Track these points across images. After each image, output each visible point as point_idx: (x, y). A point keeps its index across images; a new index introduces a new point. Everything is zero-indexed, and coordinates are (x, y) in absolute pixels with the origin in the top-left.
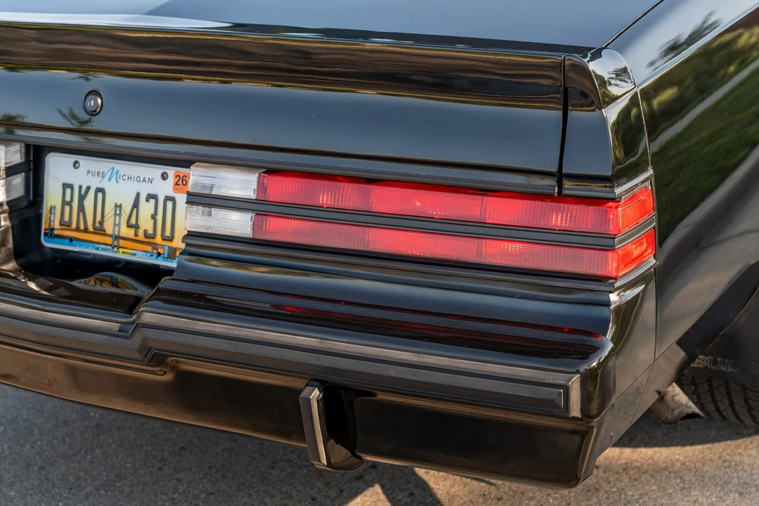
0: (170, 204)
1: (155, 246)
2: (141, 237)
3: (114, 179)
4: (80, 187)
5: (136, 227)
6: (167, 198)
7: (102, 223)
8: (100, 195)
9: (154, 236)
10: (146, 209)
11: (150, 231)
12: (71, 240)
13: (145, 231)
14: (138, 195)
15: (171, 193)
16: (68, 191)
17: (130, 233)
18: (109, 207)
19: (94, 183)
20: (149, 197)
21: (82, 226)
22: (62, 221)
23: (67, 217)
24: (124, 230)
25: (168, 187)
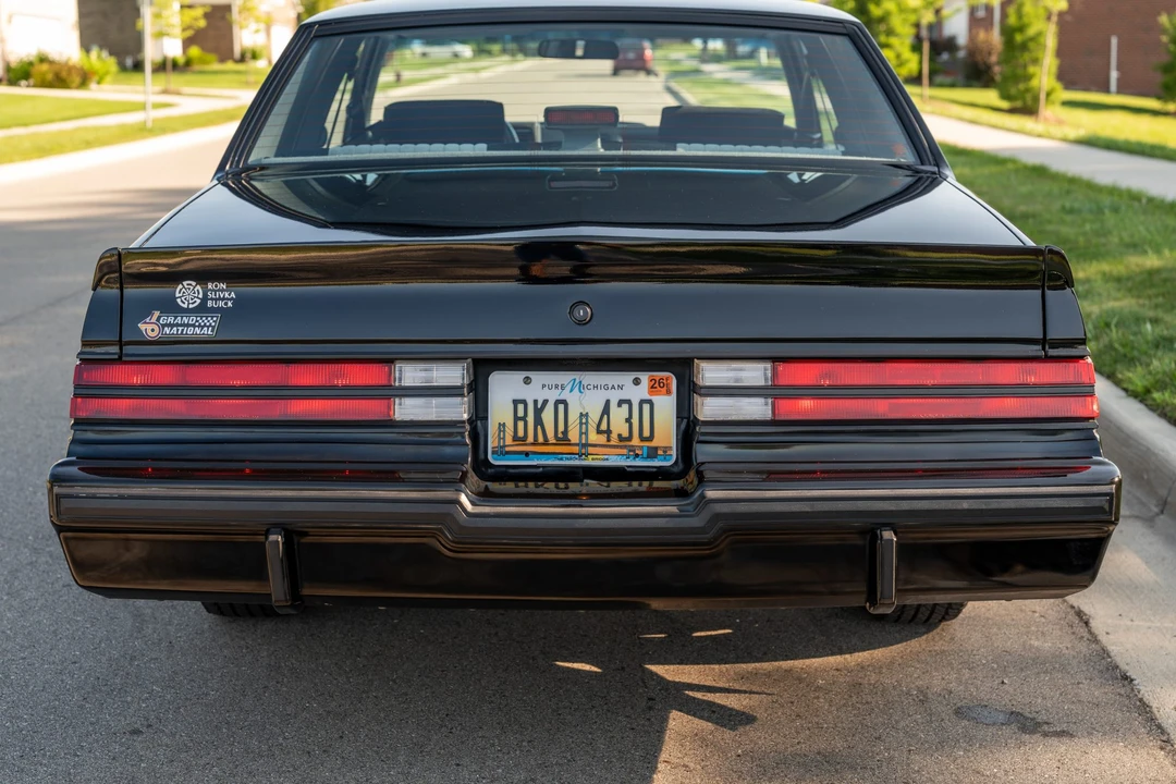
0: (646, 407)
1: (632, 449)
2: (615, 440)
3: (577, 389)
4: (536, 402)
5: (608, 432)
6: (642, 402)
7: (565, 432)
8: (561, 407)
9: (630, 438)
10: (618, 415)
11: (625, 434)
12: (527, 454)
13: (620, 435)
14: (608, 402)
15: (648, 397)
16: (521, 407)
17: (602, 439)
18: (573, 417)
19: (553, 396)
20: (621, 402)
21: (541, 439)
22: (515, 438)
23: (521, 433)
24: (593, 437)
25: (642, 392)
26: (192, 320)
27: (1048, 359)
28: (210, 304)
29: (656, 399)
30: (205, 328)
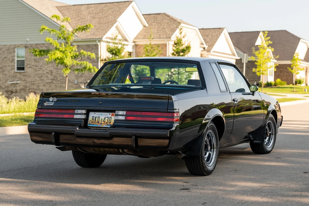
0: (110, 118)
1: (108, 124)
2: (105, 123)
3: (101, 115)
4: (95, 117)
5: (105, 122)
6: (110, 117)
7: (99, 122)
8: (99, 118)
9: (107, 123)
10: (106, 119)
11: (107, 122)
12: (93, 125)
14: (105, 117)
15: (111, 116)
16: (93, 117)
17: (104, 123)
18: (100, 119)
19: (98, 116)
20: (107, 117)
21: (95, 122)
22: (92, 122)
23: (93, 121)
24: (103, 122)
25: (110, 116)
26: (51, 103)
27: (168, 112)
28: (53, 101)
29: (112, 117)
30: (52, 104)
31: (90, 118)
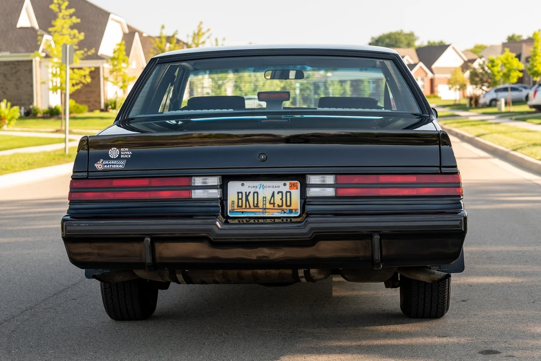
0: (288, 194)
1: (283, 210)
2: (276, 207)
3: (262, 188)
4: (246, 193)
5: (274, 204)
6: (287, 192)
7: (257, 204)
8: (256, 194)
9: (282, 206)
10: (278, 197)
11: (280, 204)
12: (243, 212)
13: (278, 205)
14: (274, 192)
15: (289, 190)
16: (240, 195)
17: (271, 206)
18: (260, 198)
19: (252, 190)
20: (278, 192)
21: (248, 207)
22: (238, 206)
23: (240, 205)
24: (268, 206)
25: (287, 188)
26: (115, 162)
27: (442, 173)
28: (122, 156)
29: (292, 191)
30: (120, 165)
31: (232, 196)
